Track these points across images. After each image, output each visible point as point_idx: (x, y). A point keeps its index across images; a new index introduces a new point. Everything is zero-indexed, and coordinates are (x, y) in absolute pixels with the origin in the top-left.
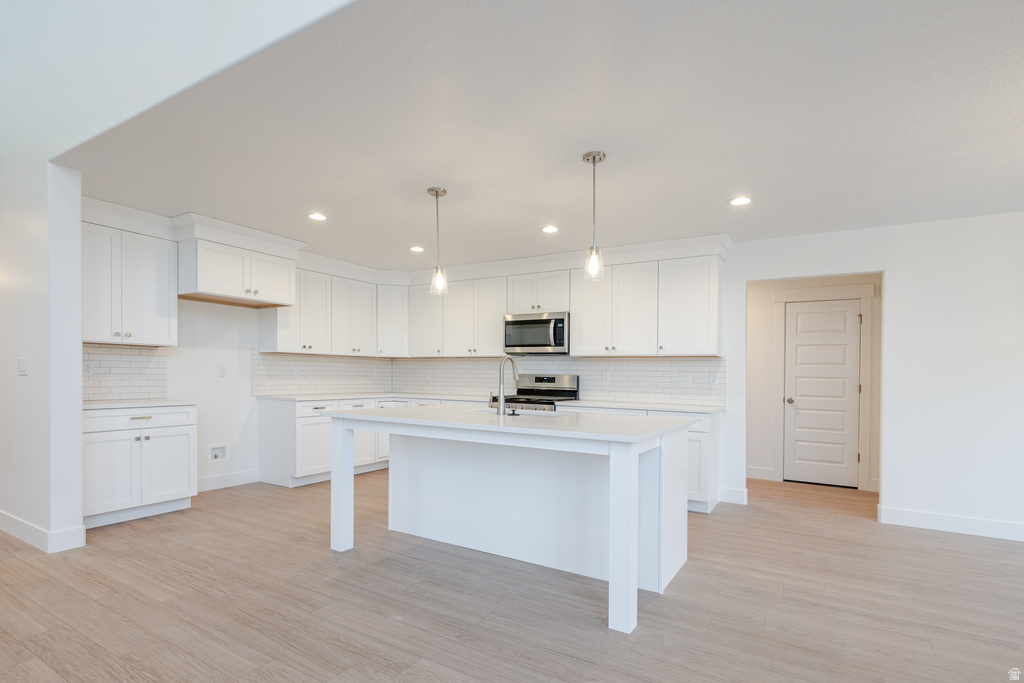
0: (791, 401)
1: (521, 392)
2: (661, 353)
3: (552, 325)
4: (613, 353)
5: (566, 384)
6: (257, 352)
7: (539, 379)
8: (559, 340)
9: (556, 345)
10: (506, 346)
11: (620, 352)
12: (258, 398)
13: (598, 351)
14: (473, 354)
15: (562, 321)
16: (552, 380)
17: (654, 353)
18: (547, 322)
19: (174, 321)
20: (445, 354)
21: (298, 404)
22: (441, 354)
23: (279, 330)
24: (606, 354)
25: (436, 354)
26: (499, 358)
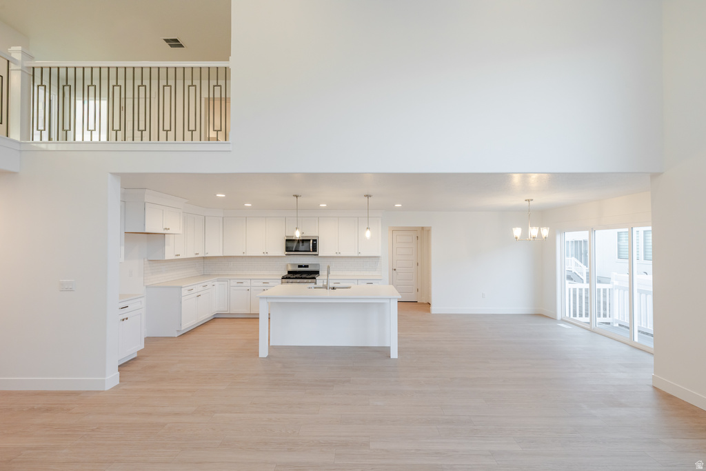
0: (395, 270)
1: (289, 272)
2: (360, 255)
3: (311, 242)
4: (339, 255)
5: (313, 268)
6: (146, 260)
7: (300, 266)
8: (315, 249)
9: (313, 251)
10: (287, 251)
11: (342, 255)
12: (147, 287)
13: (332, 254)
14: (266, 255)
15: (316, 240)
16: (307, 266)
17: (356, 255)
18: (309, 240)
19: (123, 248)
20: (247, 255)
21: (183, 289)
22: (245, 255)
23: (166, 247)
24: (336, 255)
25: (242, 255)
26: (283, 256)
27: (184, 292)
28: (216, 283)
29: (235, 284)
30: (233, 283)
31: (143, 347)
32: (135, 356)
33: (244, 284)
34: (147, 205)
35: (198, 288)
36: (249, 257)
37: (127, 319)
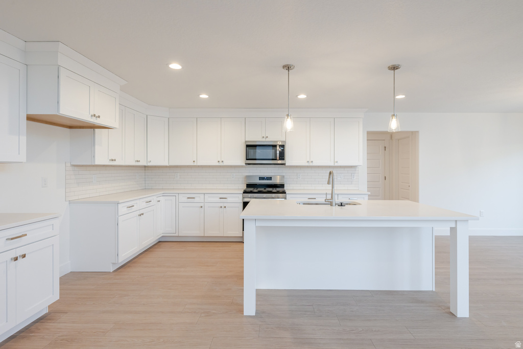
1: (249, 186)
2: (336, 164)
3: (278, 147)
4: (311, 164)
5: (277, 181)
6: (69, 165)
7: (261, 178)
8: (282, 157)
9: (280, 159)
10: (247, 159)
11: (314, 164)
12: (70, 202)
13: (303, 163)
14: (221, 164)
15: (283, 146)
16: (270, 178)
17: (332, 165)
19: (24, 139)
20: (198, 164)
21: (120, 206)
22: (195, 164)
23: (96, 147)
24: (307, 164)
25: (192, 164)
26: (242, 166)
27: (122, 209)
28: (162, 199)
29: (185, 199)
30: (183, 198)
31: (58, 298)
32: (46, 311)
33: (197, 200)
34: (62, 69)
35: (140, 204)
36: (199, 166)
37: (24, 256)
